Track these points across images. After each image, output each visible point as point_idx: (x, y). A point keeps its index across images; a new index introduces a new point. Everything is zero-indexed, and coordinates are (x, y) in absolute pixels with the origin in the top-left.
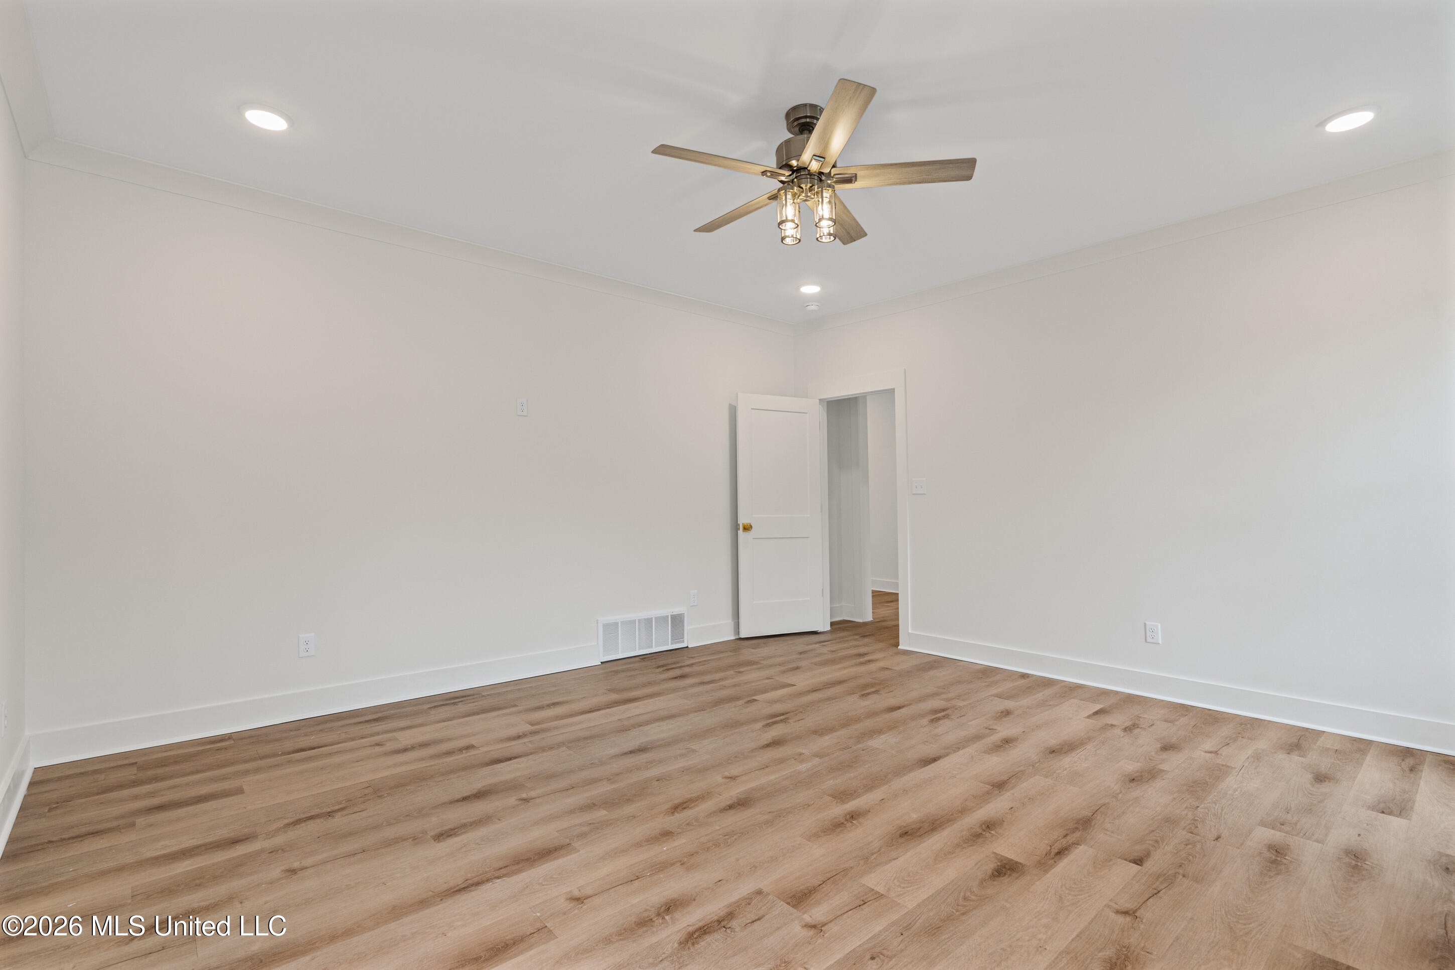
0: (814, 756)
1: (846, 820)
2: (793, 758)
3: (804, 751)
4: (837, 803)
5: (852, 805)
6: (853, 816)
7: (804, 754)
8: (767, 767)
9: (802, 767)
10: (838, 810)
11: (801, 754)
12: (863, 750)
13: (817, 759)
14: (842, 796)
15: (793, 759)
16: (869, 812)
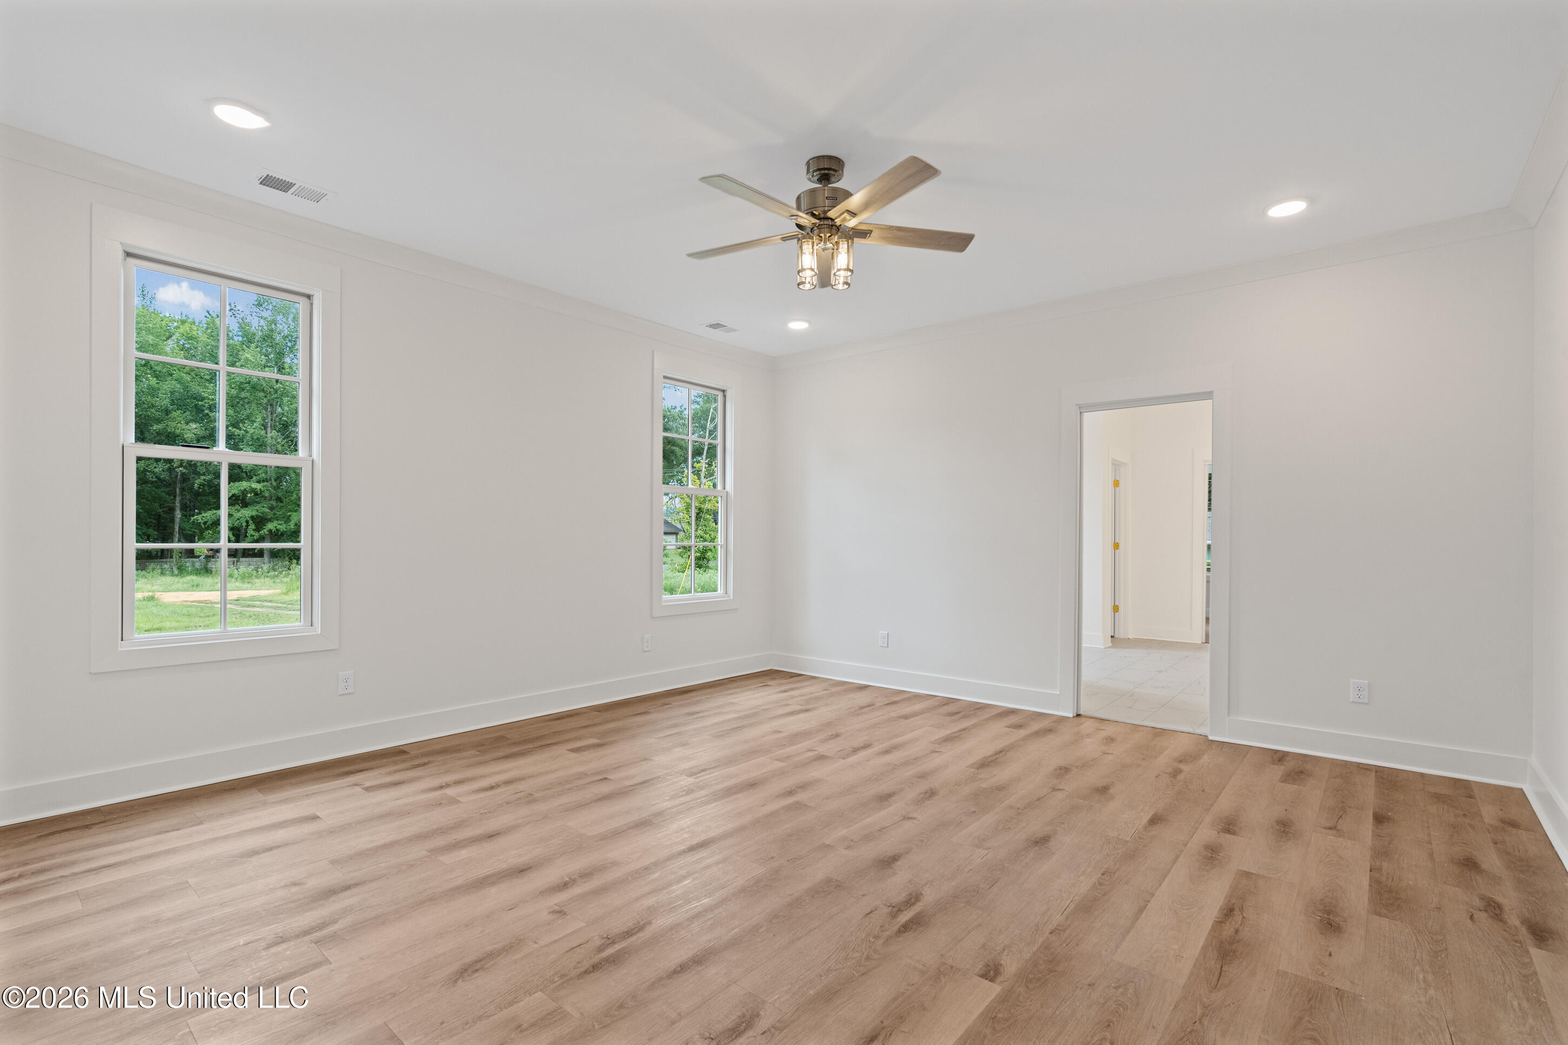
0: (832, 846)
1: (795, 790)
2: (855, 842)
3: (846, 852)
4: (803, 802)
5: (790, 800)
6: (790, 793)
7: (845, 849)
8: (879, 830)
9: (842, 832)
10: (801, 797)
11: (848, 848)
12: (772, 858)
13: (827, 842)
14: (799, 807)
15: (855, 840)
16: (776, 797)
